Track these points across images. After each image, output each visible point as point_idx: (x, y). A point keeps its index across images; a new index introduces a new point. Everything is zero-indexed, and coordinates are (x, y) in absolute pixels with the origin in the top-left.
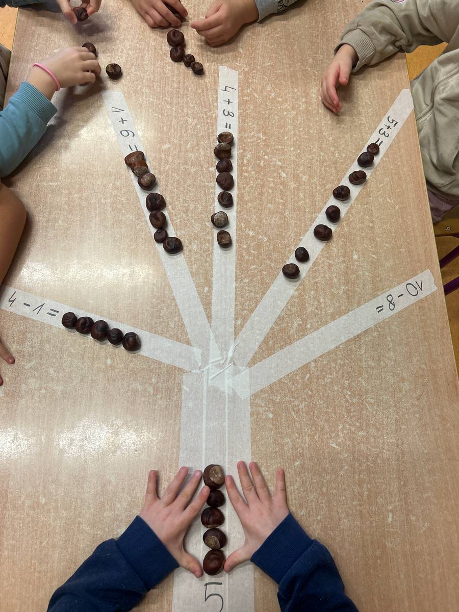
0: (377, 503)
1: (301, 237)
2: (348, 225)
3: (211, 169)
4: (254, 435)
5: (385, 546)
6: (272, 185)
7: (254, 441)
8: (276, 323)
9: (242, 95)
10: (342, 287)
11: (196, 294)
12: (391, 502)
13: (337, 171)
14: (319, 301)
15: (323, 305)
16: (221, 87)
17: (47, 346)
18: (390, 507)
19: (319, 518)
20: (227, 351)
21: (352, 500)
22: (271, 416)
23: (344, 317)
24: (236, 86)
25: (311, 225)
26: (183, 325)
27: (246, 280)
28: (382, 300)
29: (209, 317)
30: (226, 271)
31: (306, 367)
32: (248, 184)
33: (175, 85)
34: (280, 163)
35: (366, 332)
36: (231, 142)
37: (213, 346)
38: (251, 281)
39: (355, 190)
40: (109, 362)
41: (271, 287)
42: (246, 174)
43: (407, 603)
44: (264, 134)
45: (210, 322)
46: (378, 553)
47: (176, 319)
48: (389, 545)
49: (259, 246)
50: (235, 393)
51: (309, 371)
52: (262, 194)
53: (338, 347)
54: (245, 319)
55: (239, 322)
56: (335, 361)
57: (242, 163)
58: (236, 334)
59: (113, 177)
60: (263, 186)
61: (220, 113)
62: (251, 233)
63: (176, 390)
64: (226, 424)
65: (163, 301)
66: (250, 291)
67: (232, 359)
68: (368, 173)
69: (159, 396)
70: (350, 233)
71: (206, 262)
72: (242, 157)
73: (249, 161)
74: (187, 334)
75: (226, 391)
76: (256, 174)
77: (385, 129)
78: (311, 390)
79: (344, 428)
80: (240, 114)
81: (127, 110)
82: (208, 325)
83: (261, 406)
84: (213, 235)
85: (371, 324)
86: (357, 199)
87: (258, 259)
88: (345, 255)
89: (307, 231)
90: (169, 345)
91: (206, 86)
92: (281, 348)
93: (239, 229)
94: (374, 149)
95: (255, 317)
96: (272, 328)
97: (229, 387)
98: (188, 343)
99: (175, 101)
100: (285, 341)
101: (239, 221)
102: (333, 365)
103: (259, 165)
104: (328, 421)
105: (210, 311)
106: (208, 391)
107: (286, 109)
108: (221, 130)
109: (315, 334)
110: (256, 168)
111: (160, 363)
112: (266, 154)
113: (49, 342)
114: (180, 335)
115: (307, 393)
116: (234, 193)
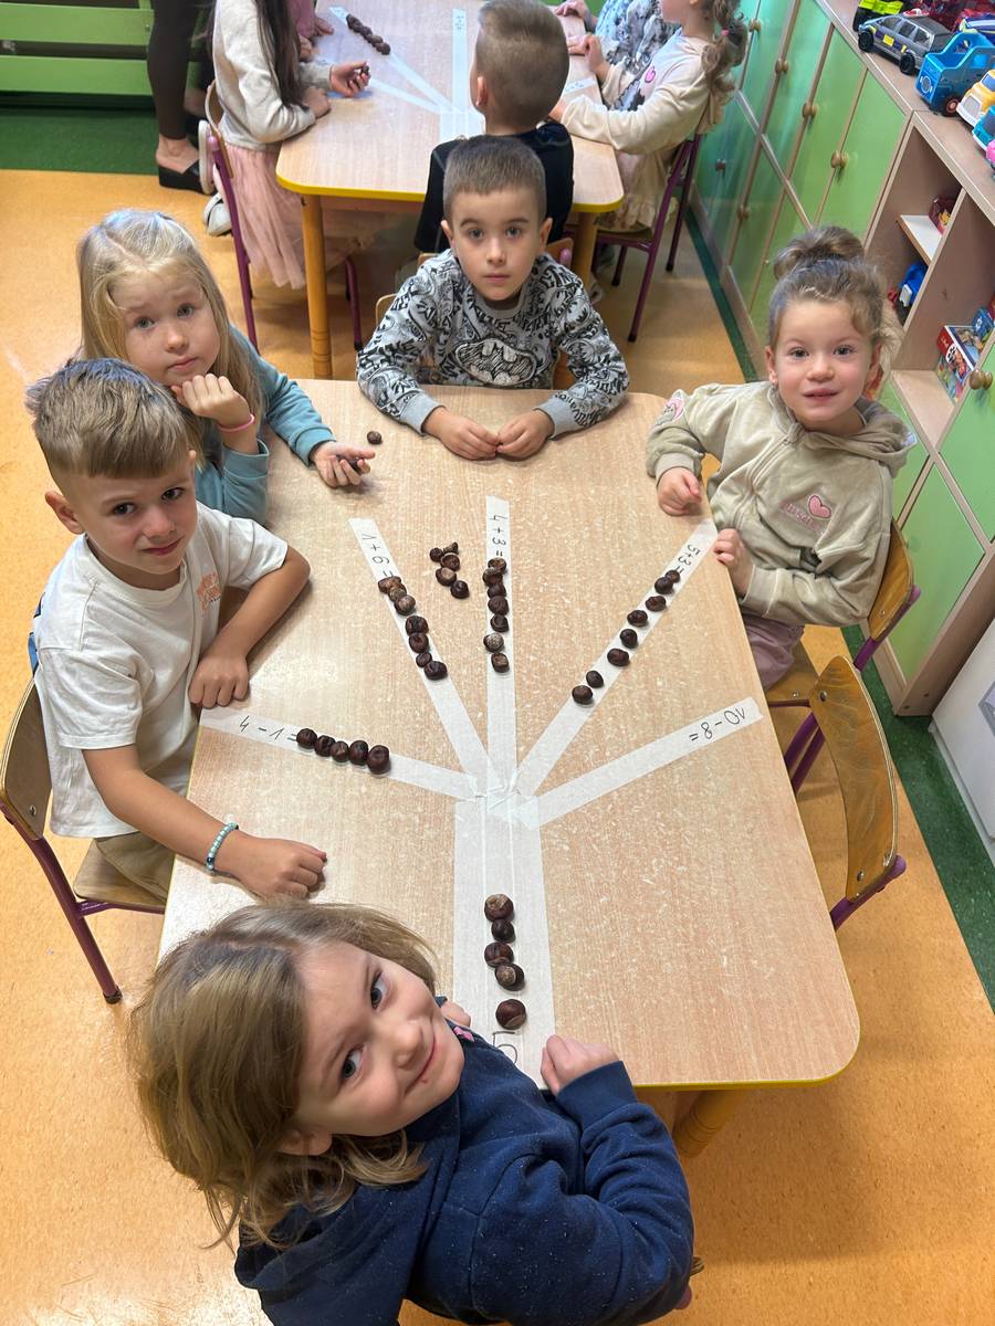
0: (707, 945)
1: (592, 661)
2: (649, 651)
3: (481, 595)
4: (546, 870)
5: (721, 992)
6: (553, 611)
7: (546, 876)
8: (567, 750)
9: (514, 523)
10: (646, 714)
11: (469, 720)
12: (725, 944)
13: (631, 599)
14: (619, 728)
15: (624, 732)
16: (489, 515)
17: (288, 772)
18: (724, 950)
19: (634, 960)
20: (509, 779)
21: (676, 941)
22: (566, 848)
23: (651, 745)
24: (507, 515)
25: (603, 650)
26: (453, 751)
27: (529, 706)
28: (695, 727)
29: (485, 743)
30: (503, 697)
31: (608, 796)
32: (525, 609)
33: (435, 514)
34: (562, 590)
35: (679, 761)
36: (503, 569)
37: (492, 775)
38: (535, 705)
39: (653, 617)
40: (364, 789)
41: (560, 714)
42: (523, 600)
43: (754, 1058)
44: (542, 562)
45: (486, 749)
46: (712, 1001)
47: (444, 745)
48: (726, 992)
49: (542, 671)
50: (520, 823)
51: (612, 800)
52: (543, 619)
53: (646, 776)
54: (529, 746)
55: (522, 749)
56: (643, 791)
57: (518, 590)
58: (519, 761)
59: (365, 603)
60: (544, 612)
61: (490, 542)
62: (532, 658)
63: (447, 820)
64: (511, 857)
65: (429, 727)
66: (534, 717)
67: (515, 787)
68: (669, 600)
69: (427, 826)
70: (651, 659)
71: (479, 686)
72: (517, 583)
73: (525, 588)
74: (458, 762)
75: (510, 821)
76: (535, 600)
77: (686, 557)
78: (615, 821)
79: (659, 863)
80: (513, 543)
81: (379, 537)
82: (484, 752)
83: (554, 838)
84: (486, 659)
85: (684, 753)
86: (657, 626)
87: (542, 683)
88: (646, 681)
89: (598, 656)
90: (436, 772)
91: (472, 516)
92: (576, 776)
93: (517, 654)
94: (674, 577)
95: (541, 744)
96: (563, 755)
97: (513, 817)
98: (460, 770)
99: (436, 529)
100: (579, 769)
101: (517, 645)
102: (641, 795)
103: (538, 592)
104: (638, 854)
105: (486, 737)
106: (487, 821)
107: (567, 538)
108: (492, 556)
109: (617, 762)
110: (534, 594)
111: (426, 791)
112: (546, 580)
113: (290, 769)
114: (450, 762)
115: (611, 824)
116: (510, 618)
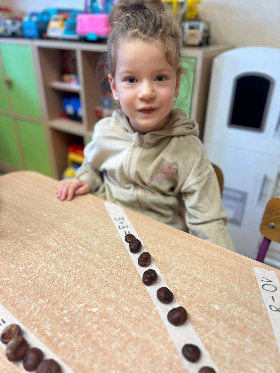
1: (170, 340)
25: (162, 322)
28: (273, 316)
34: (82, 305)
36: (19, 332)
42: (63, 343)
44: (44, 297)
72: (42, 334)
73: (52, 331)
76: (71, 333)
77: (121, 225)
89: (165, 330)
94: (130, 238)
110: (66, 329)
